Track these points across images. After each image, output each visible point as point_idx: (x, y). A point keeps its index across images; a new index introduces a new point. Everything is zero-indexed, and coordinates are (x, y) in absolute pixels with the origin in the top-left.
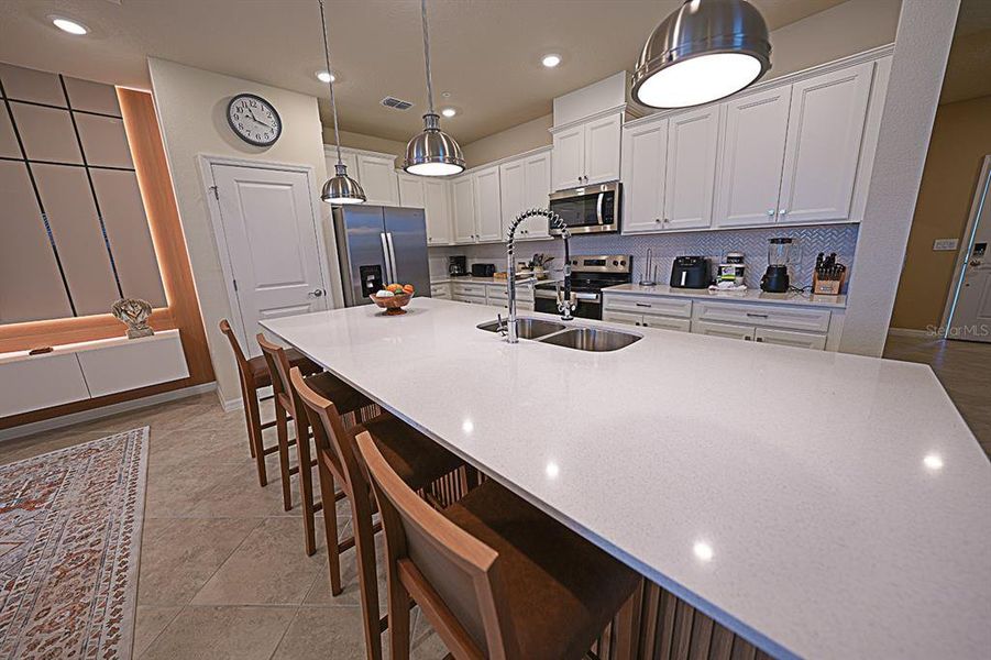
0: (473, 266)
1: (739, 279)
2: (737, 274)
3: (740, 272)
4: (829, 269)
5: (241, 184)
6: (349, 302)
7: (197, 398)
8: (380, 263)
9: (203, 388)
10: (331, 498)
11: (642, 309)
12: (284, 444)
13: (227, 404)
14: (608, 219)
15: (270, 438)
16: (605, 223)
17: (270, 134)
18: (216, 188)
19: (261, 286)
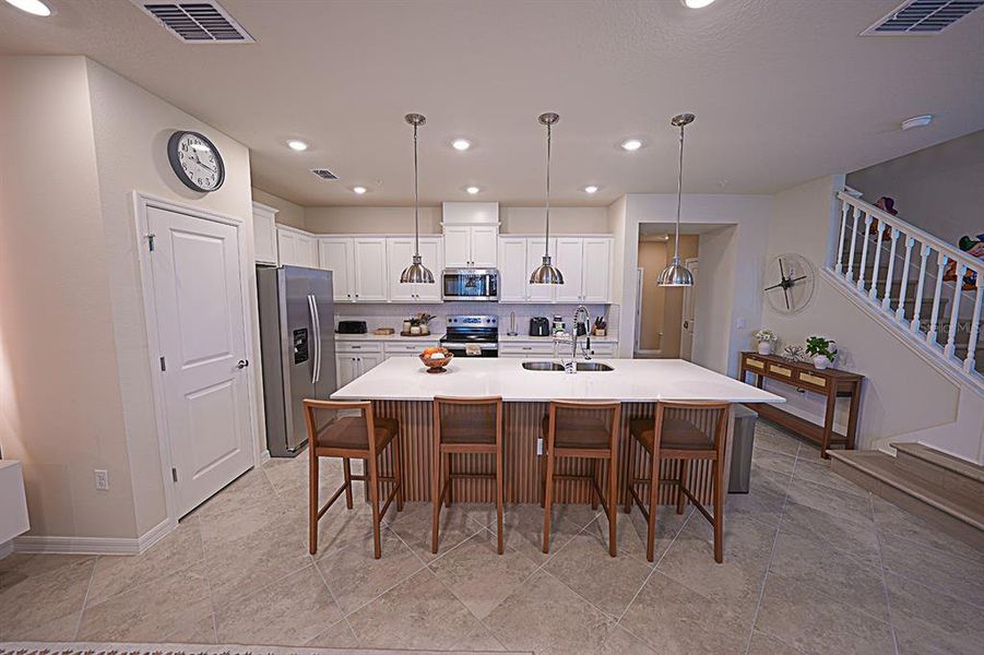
0: (340, 323)
4: (601, 325)
5: (175, 234)
8: (308, 327)
11: (525, 351)
14: (493, 293)
16: (491, 295)
17: (211, 180)
18: (151, 238)
19: (187, 363)
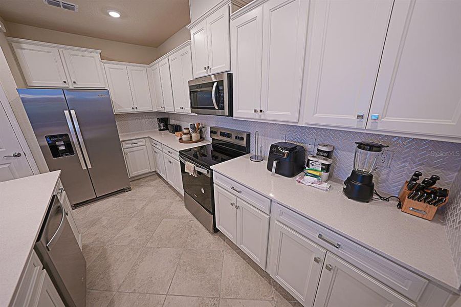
1: (325, 175)
2: (323, 170)
3: (326, 168)
8: (69, 133)
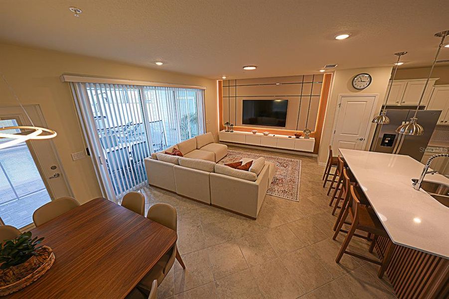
5: (348, 103)
6: (372, 149)
7: (312, 157)
8: (396, 134)
9: (314, 155)
10: (339, 198)
12: (333, 181)
13: (320, 163)
15: (331, 178)
17: (365, 85)
18: (340, 104)
19: (342, 133)
